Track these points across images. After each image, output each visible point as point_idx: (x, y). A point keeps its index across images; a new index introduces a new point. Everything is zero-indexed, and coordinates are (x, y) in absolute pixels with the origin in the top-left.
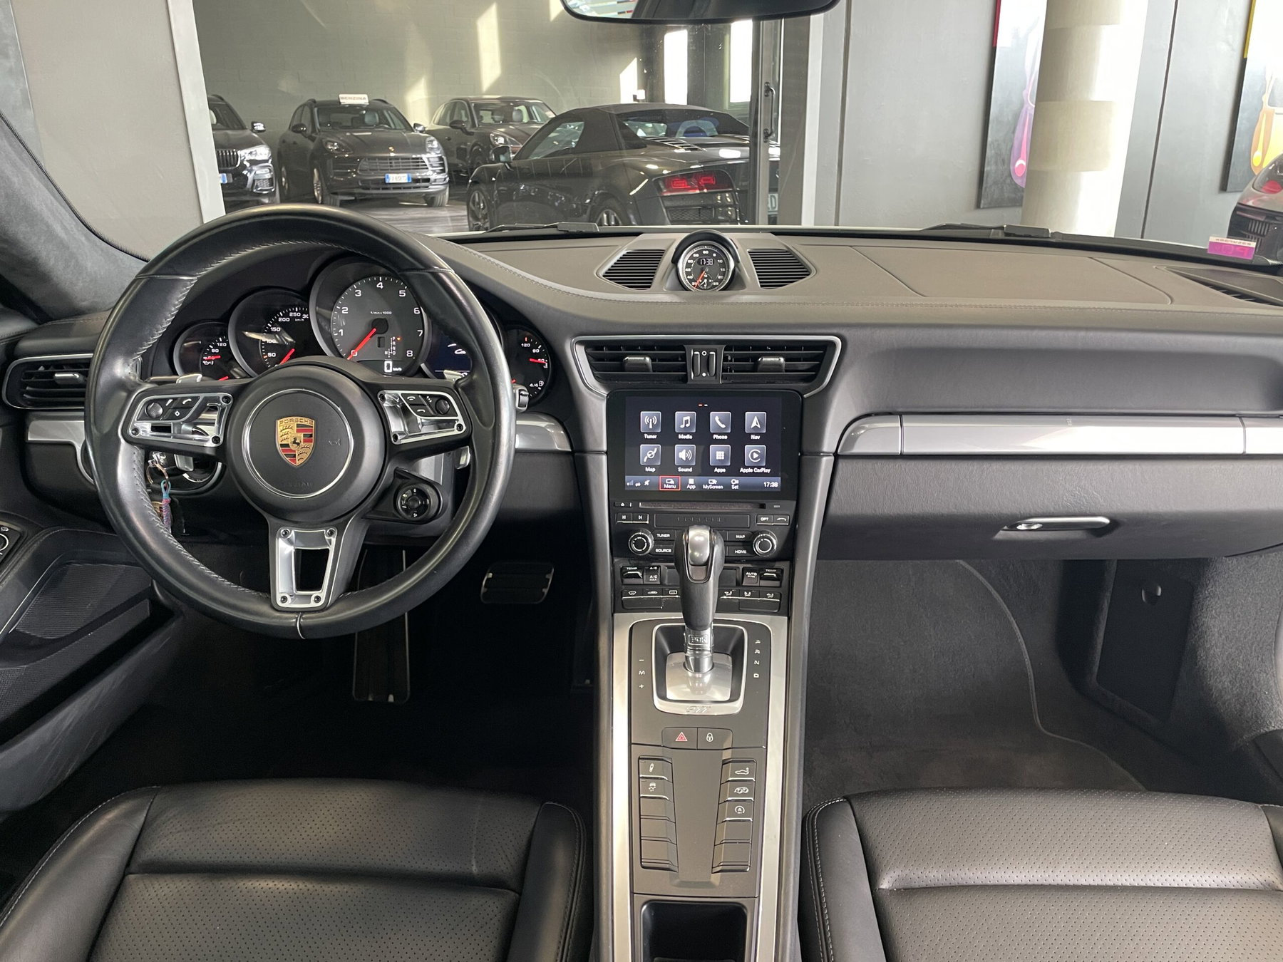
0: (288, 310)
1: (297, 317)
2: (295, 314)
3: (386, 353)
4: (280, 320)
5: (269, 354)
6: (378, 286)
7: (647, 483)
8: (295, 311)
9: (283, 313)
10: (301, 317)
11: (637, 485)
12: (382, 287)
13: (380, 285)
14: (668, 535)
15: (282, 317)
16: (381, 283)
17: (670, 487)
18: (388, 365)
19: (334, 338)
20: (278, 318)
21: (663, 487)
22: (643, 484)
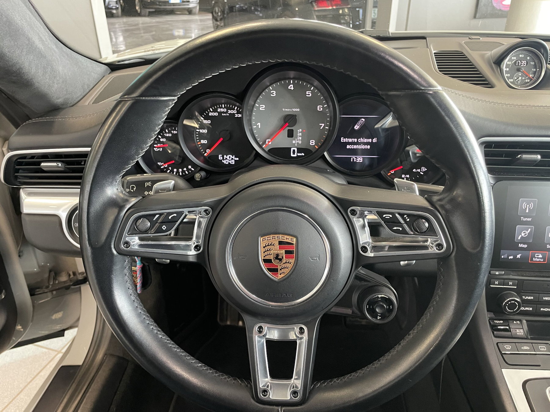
0: (217, 107)
1: (224, 112)
2: (222, 110)
3: (294, 142)
4: (210, 114)
5: (202, 141)
6: (289, 88)
7: (519, 256)
8: (222, 107)
9: (212, 109)
10: (227, 112)
11: (510, 258)
12: (292, 88)
13: (291, 87)
14: (532, 298)
15: (212, 112)
16: (292, 85)
17: (538, 260)
18: (294, 151)
19: (254, 129)
20: (208, 112)
21: (532, 260)
22: (515, 257)
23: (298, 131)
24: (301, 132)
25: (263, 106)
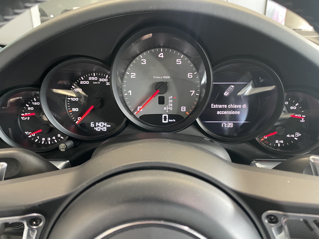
0: (88, 75)
1: (95, 81)
3: (165, 108)
5: (73, 109)
8: (93, 76)
9: (83, 77)
10: (98, 81)
13: (161, 55)
15: (83, 81)
18: (165, 117)
19: (125, 97)
20: (80, 81)
23: (169, 97)
24: (171, 99)
25: (134, 74)
